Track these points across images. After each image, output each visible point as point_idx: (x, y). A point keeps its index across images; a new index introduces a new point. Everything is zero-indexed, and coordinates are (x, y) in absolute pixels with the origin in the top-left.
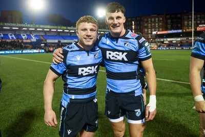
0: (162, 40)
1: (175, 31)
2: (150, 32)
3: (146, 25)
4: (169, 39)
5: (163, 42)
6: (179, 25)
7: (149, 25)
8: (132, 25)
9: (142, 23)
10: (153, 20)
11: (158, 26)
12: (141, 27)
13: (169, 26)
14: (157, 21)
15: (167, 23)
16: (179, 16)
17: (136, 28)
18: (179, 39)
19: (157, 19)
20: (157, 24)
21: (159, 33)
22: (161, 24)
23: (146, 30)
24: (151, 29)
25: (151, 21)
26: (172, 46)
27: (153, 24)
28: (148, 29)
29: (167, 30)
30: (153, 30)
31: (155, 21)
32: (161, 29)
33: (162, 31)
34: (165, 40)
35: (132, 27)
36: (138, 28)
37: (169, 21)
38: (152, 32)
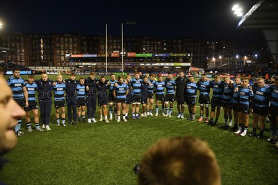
0: (77, 64)
1: (91, 56)
2: (62, 54)
3: (58, 45)
4: (83, 64)
5: (77, 66)
6: (96, 48)
7: (62, 45)
8: (40, 44)
9: (52, 42)
10: (66, 40)
11: (73, 48)
12: (52, 47)
13: (85, 49)
14: (71, 42)
15: (82, 45)
16: (96, 38)
17: (45, 47)
18: (94, 64)
19: (71, 40)
20: (71, 45)
21: (72, 56)
22: (75, 45)
23: (58, 51)
24: (64, 50)
25: (64, 42)
26: (88, 70)
27: (66, 45)
28: (60, 50)
29: (82, 54)
30: (67, 51)
31: (69, 41)
32: (75, 52)
33: (77, 54)
34: (80, 64)
35: (40, 46)
36: (49, 48)
37: (85, 43)
38: (65, 54)
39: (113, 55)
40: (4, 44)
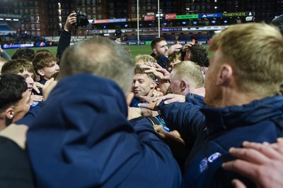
0: (101, 32)
1: (118, 20)
4: (110, 31)
5: (102, 35)
6: (125, 11)
7: (84, 9)
8: (58, 9)
9: (72, 5)
10: (89, 2)
11: (97, 11)
13: (112, 12)
14: (94, 5)
15: (108, 7)
17: (64, 12)
19: (94, 1)
20: (94, 9)
21: (96, 22)
22: (99, 8)
25: (86, 4)
27: (89, 8)
29: (109, 18)
30: (89, 16)
31: (91, 4)
32: (100, 16)
33: (102, 19)
34: (105, 31)
35: (58, 12)
36: (68, 13)
37: (112, 5)
39: (146, 18)
40: (16, 11)
